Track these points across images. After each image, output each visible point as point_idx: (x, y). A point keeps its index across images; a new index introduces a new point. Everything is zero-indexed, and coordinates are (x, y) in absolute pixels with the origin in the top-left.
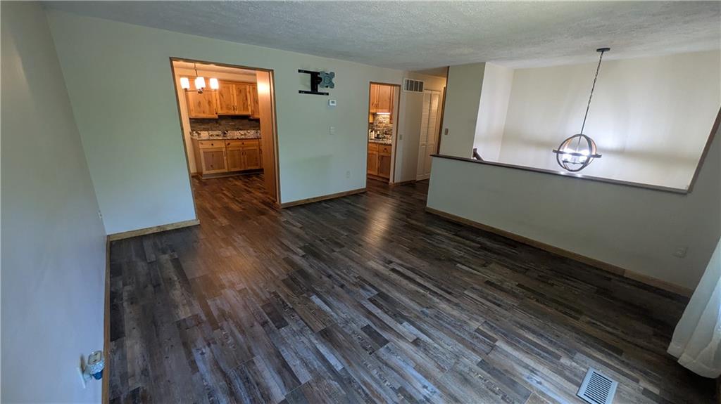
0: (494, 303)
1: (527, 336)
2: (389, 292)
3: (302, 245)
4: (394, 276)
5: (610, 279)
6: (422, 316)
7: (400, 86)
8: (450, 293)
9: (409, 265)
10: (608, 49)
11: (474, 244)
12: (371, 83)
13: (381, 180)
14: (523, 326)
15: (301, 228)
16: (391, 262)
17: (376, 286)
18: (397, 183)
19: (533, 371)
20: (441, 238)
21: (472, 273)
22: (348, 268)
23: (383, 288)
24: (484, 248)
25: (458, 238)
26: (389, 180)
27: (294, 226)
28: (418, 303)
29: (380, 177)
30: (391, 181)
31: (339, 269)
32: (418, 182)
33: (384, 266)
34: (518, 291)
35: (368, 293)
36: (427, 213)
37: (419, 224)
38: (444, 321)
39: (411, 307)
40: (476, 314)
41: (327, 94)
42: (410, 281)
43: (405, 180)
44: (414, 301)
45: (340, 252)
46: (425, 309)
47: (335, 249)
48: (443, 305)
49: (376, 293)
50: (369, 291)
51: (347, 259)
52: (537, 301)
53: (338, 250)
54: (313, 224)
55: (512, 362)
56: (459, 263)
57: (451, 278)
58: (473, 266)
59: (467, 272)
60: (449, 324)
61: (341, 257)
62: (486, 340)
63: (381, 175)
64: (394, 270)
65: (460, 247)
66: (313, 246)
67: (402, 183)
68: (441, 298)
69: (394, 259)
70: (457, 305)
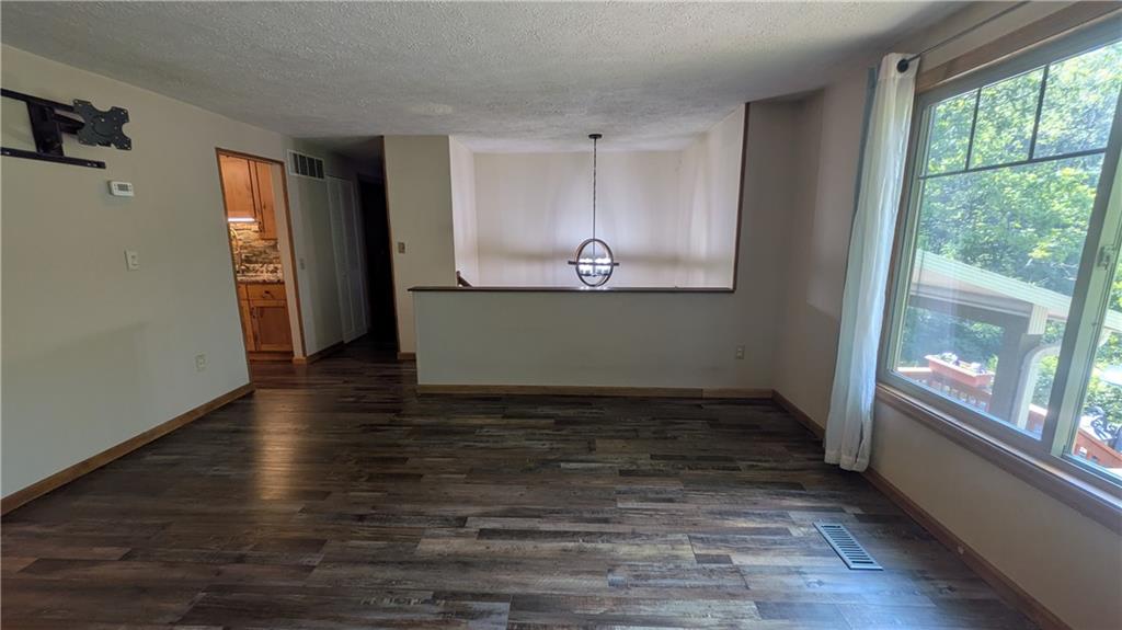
0: (665, 500)
1: (740, 525)
2: (526, 585)
3: (181, 606)
4: (499, 545)
5: (699, 406)
6: (622, 594)
7: (282, 164)
8: (606, 521)
9: (500, 508)
10: (600, 136)
11: (543, 422)
12: (219, 151)
13: (267, 358)
14: (723, 514)
15: (126, 557)
16: (462, 521)
17: (487, 590)
18: (311, 356)
19: (798, 572)
20: (494, 432)
21: (591, 470)
22: (387, 589)
23: (507, 584)
24: (561, 423)
25: (513, 421)
26: (291, 353)
27: (94, 563)
28: (589, 572)
29: (264, 352)
30: (298, 354)
31: (368, 607)
32: (348, 345)
33: (459, 536)
34: (661, 465)
35: (494, 618)
36: (423, 395)
37: (432, 420)
38: (655, 578)
39: (590, 589)
40: (671, 533)
41: (100, 165)
42: (534, 538)
43: (324, 347)
44: (583, 572)
45: (325, 562)
46: (610, 577)
47: (305, 561)
48: (624, 549)
49: (505, 606)
50: (490, 613)
51: (366, 570)
52: (690, 468)
53: (316, 559)
54: (163, 527)
55: (775, 577)
56: (562, 461)
57: (579, 494)
58: (580, 457)
59: (583, 469)
60: (665, 578)
61: (344, 572)
62: (722, 566)
63: (265, 348)
64: (483, 534)
65: (535, 434)
66: (221, 589)
67: (320, 353)
68: (605, 537)
69: (463, 510)
70: (635, 535)
